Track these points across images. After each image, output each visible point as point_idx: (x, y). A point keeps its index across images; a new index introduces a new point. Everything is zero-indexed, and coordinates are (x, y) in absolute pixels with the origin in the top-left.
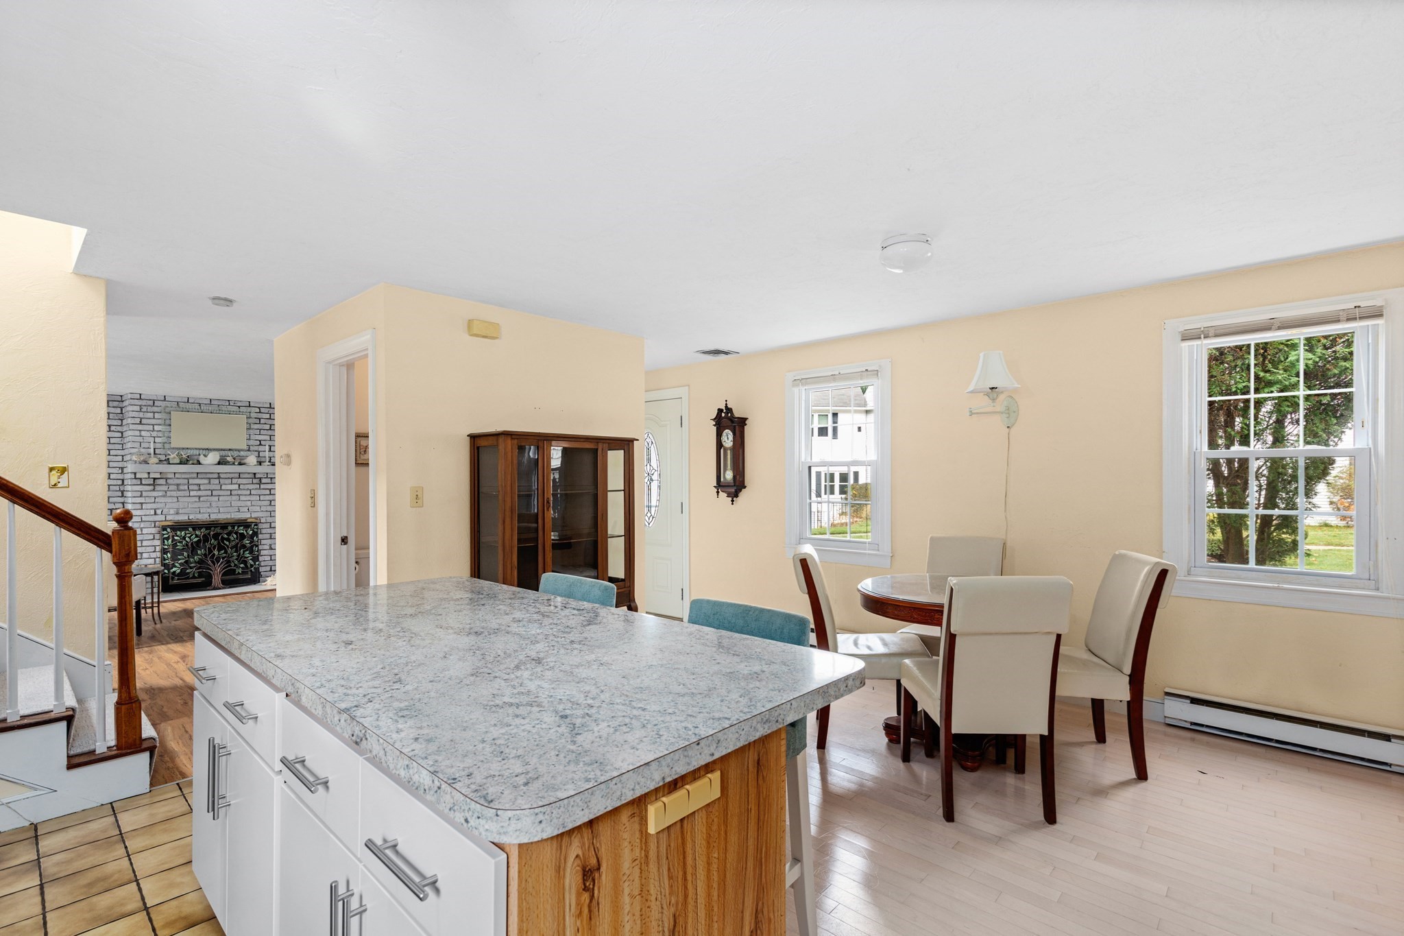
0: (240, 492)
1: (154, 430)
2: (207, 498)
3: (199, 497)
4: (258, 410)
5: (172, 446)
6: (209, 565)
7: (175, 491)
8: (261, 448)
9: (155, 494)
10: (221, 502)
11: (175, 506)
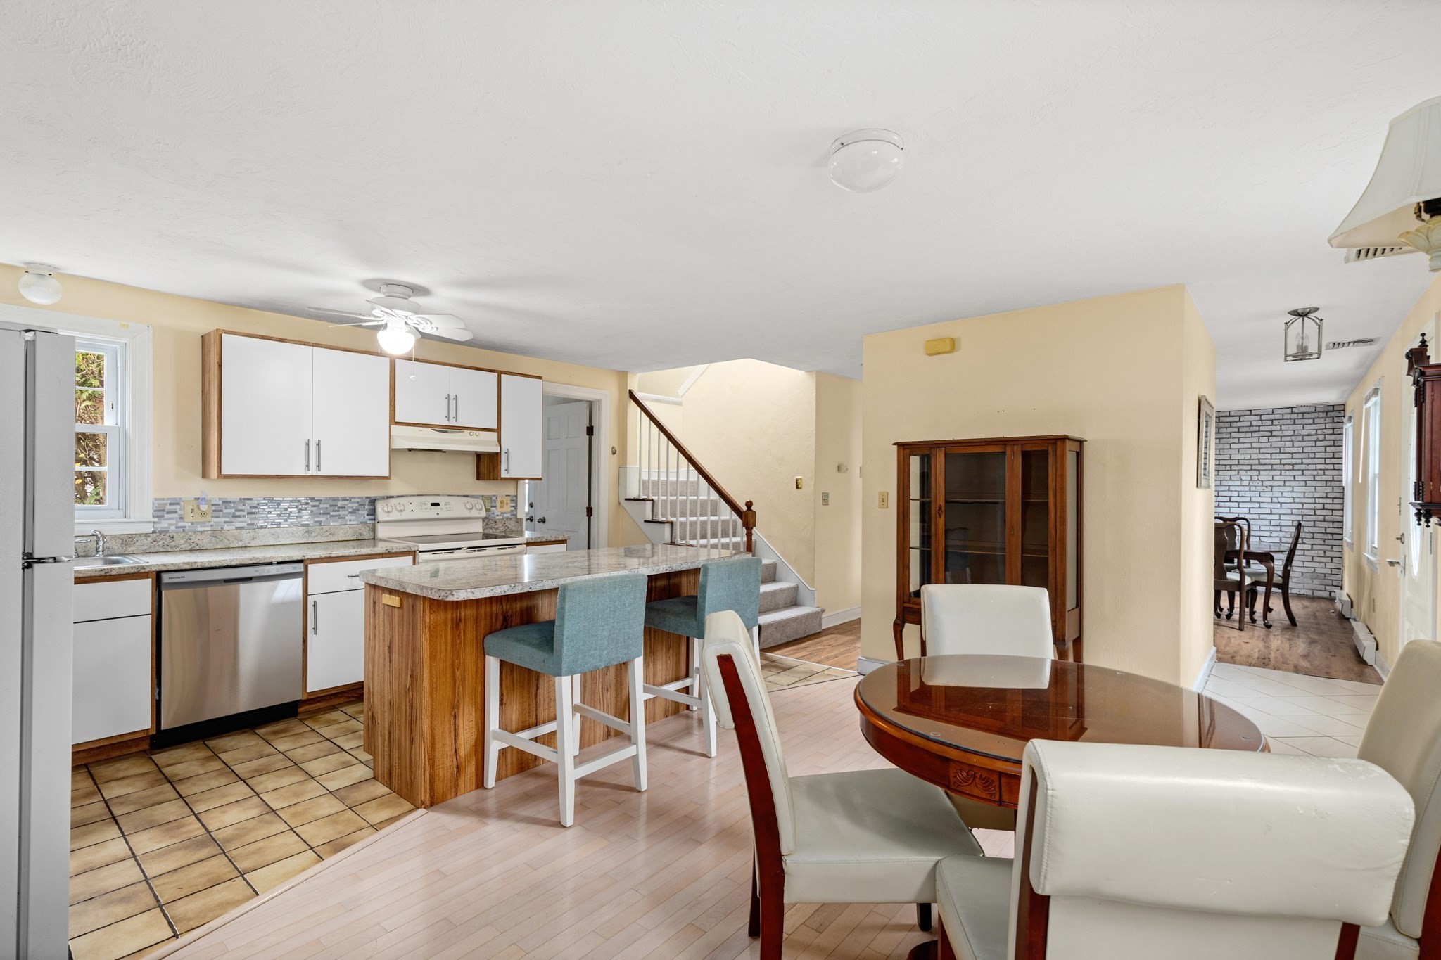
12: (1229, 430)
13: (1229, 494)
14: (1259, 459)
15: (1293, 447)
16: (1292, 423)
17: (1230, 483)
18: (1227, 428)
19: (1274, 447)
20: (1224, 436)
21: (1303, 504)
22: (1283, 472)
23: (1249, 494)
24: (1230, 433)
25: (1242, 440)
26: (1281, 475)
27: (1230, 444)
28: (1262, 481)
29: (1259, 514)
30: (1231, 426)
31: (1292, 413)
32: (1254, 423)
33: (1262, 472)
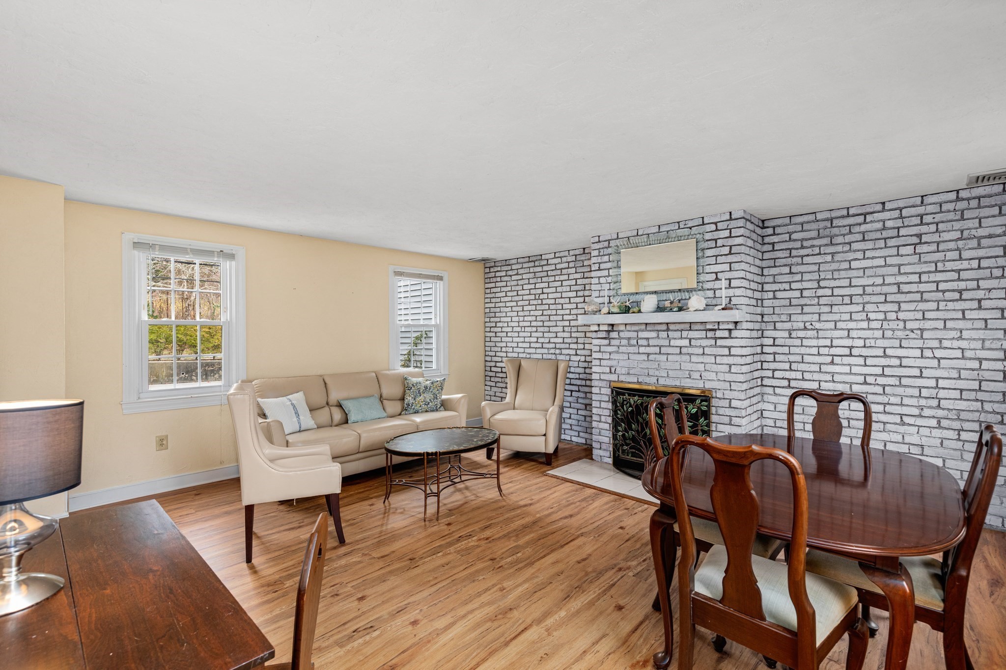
0: (690, 350)
1: (609, 276)
2: (655, 356)
3: (648, 354)
4: (713, 227)
5: (624, 291)
6: (641, 446)
7: (626, 346)
8: (717, 284)
9: (610, 349)
10: (669, 363)
11: (626, 363)
12: (848, 238)
13: (848, 342)
14: (898, 284)
15: (961, 259)
16: (958, 217)
17: (851, 325)
18: (844, 235)
19: (926, 262)
20: (839, 248)
21: (980, 360)
22: (942, 304)
23: (880, 343)
24: (850, 243)
25: (869, 254)
26: (938, 309)
27: (850, 262)
28: (905, 321)
29: (900, 377)
30: (850, 232)
31: (958, 199)
32: (889, 224)
33: (904, 306)
